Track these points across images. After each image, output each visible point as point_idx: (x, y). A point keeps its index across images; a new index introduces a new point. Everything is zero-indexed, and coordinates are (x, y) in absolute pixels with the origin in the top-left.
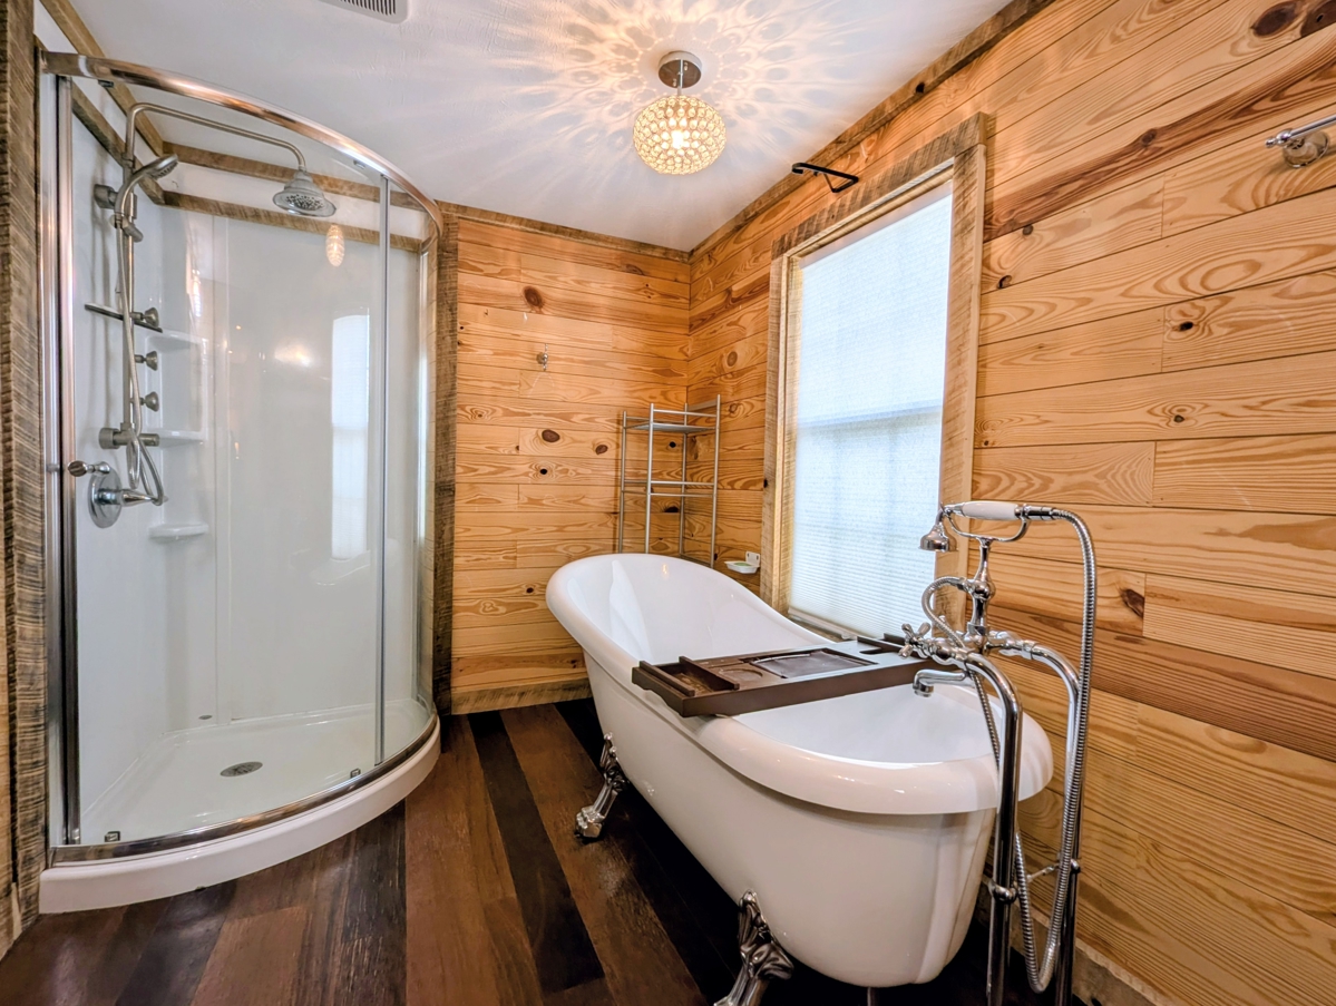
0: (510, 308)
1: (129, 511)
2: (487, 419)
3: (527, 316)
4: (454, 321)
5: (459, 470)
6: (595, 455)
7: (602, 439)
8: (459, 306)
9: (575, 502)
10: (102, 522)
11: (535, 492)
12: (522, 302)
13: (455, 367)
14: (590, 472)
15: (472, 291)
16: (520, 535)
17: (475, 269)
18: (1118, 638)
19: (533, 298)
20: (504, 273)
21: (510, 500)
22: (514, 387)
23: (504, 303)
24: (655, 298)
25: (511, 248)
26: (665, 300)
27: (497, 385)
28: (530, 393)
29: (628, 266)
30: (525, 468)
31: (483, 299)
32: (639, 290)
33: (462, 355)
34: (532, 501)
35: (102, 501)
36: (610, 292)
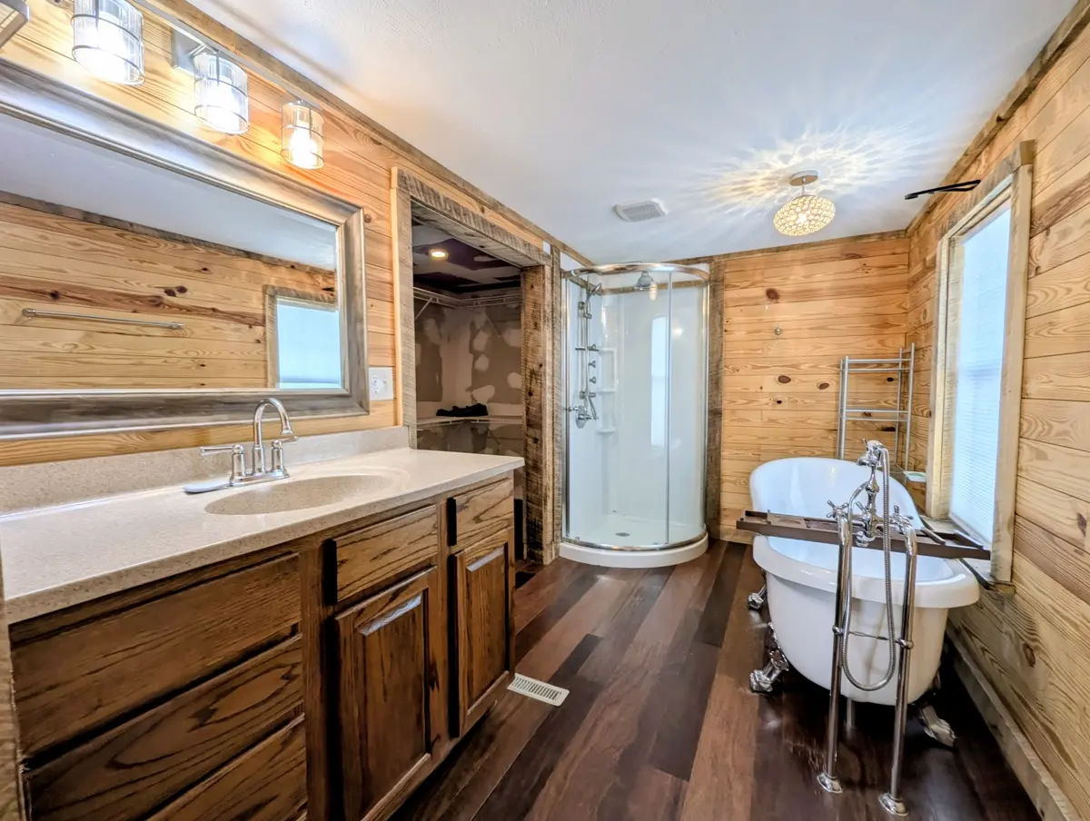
0: (756, 304)
1: (588, 422)
2: (741, 371)
3: (768, 306)
4: (722, 320)
5: (725, 402)
6: (819, 390)
7: (824, 379)
8: (726, 310)
9: (802, 422)
10: (580, 426)
11: (774, 415)
12: (766, 298)
13: (722, 345)
14: (814, 401)
15: (733, 300)
16: (762, 442)
17: (735, 286)
18: (1076, 551)
19: (772, 295)
20: (753, 284)
21: (755, 418)
22: (760, 352)
23: (753, 302)
24: (874, 272)
25: (758, 267)
26: (883, 271)
27: (748, 351)
28: (770, 354)
29: (847, 255)
30: (766, 400)
31: (738, 303)
32: (858, 269)
33: (727, 337)
34: (771, 421)
35: (579, 418)
36: (831, 277)
